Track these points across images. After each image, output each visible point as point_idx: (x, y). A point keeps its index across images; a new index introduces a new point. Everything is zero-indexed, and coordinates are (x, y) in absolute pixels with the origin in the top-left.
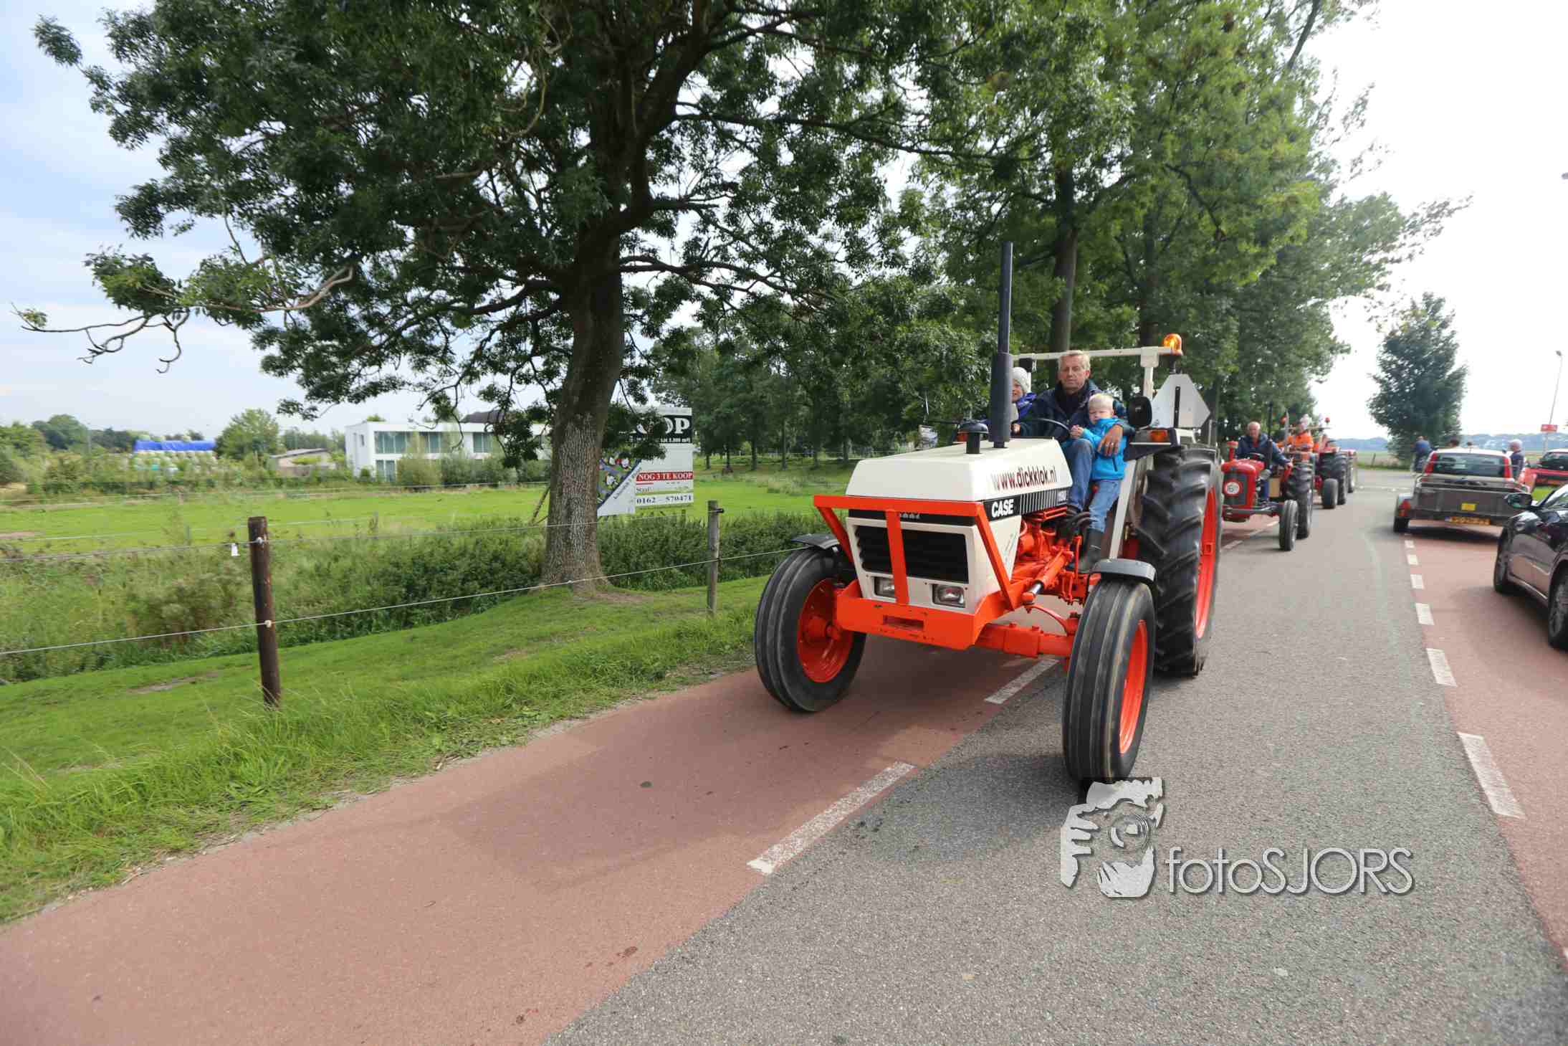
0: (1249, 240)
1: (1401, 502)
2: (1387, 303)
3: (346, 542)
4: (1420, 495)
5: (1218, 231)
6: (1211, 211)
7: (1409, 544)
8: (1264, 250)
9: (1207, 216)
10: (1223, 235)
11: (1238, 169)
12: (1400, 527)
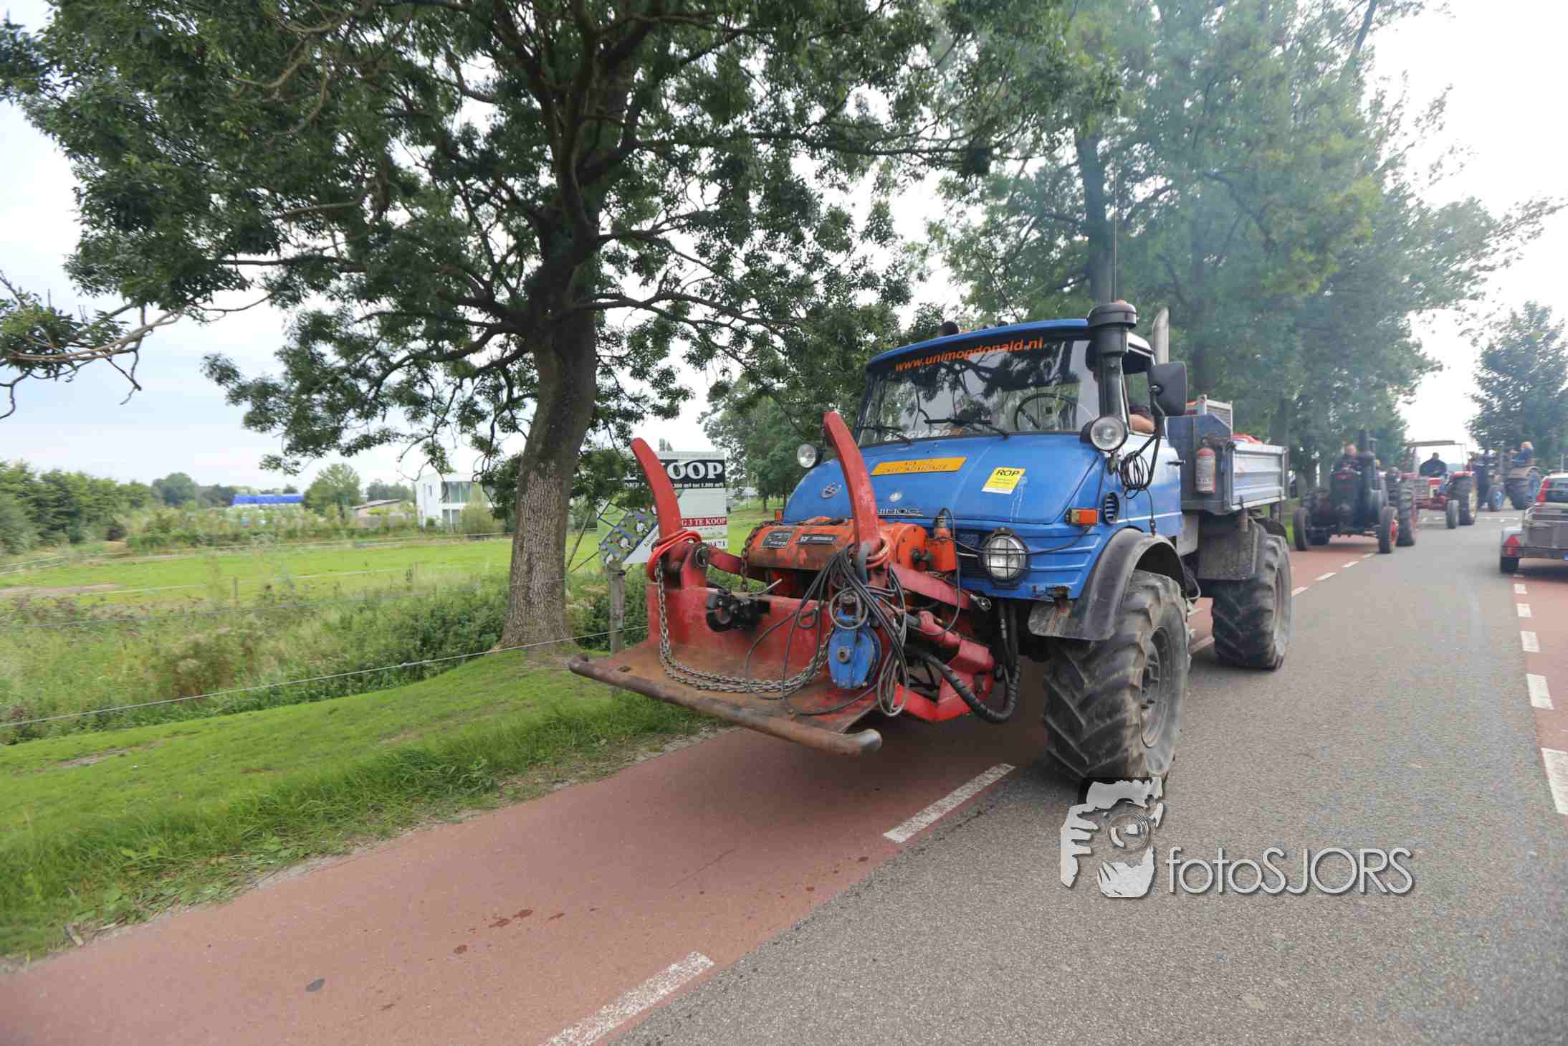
0: (1303, 248)
1: (1505, 539)
2: (1481, 315)
3: (378, 593)
4: (1531, 530)
5: (1269, 241)
6: (1259, 220)
7: (1520, 588)
8: (1321, 257)
9: (1254, 225)
10: (1274, 244)
11: (1287, 169)
12: (1509, 566)
